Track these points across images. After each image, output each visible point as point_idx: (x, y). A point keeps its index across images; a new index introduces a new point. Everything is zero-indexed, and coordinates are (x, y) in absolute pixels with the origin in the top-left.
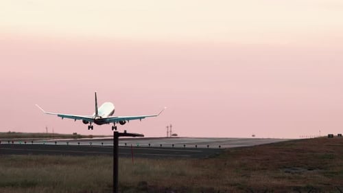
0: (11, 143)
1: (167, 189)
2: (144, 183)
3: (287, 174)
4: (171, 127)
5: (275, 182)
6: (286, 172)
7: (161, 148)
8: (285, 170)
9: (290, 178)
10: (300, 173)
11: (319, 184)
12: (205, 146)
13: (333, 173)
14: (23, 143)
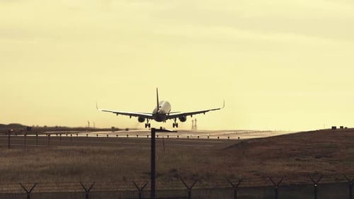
0: (59, 135)
1: (194, 175)
2: (174, 170)
3: (298, 162)
5: (287, 168)
6: (297, 160)
7: (188, 139)
8: (296, 158)
9: (300, 166)
10: (309, 161)
11: (326, 170)
12: (226, 138)
13: (337, 160)
14: (69, 135)
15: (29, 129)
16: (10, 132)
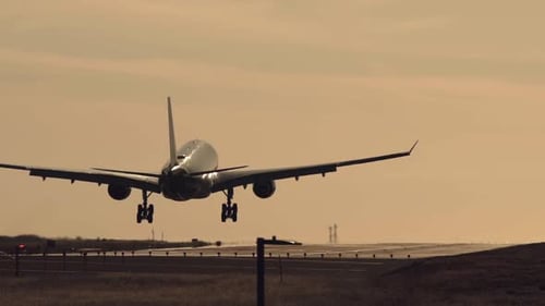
0: (101, 254)
4: (335, 227)
7: (322, 259)
12: (388, 256)
14: (119, 254)
15: (51, 244)
16: (18, 250)
